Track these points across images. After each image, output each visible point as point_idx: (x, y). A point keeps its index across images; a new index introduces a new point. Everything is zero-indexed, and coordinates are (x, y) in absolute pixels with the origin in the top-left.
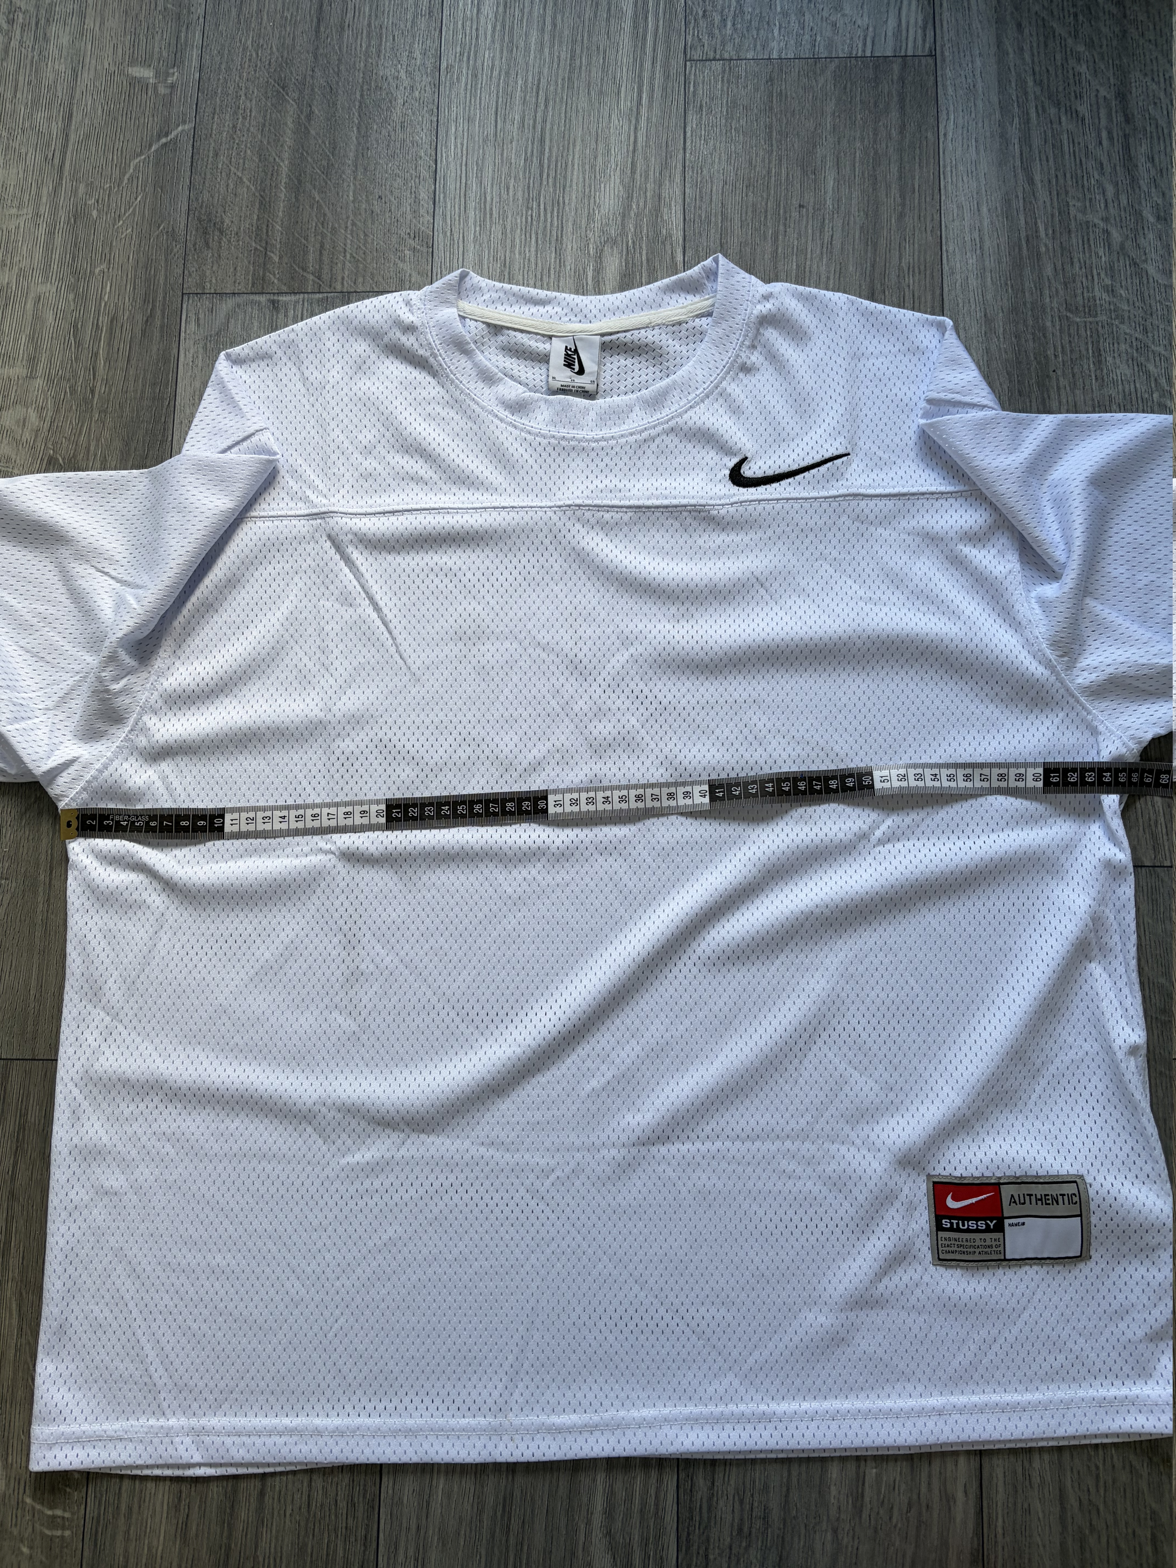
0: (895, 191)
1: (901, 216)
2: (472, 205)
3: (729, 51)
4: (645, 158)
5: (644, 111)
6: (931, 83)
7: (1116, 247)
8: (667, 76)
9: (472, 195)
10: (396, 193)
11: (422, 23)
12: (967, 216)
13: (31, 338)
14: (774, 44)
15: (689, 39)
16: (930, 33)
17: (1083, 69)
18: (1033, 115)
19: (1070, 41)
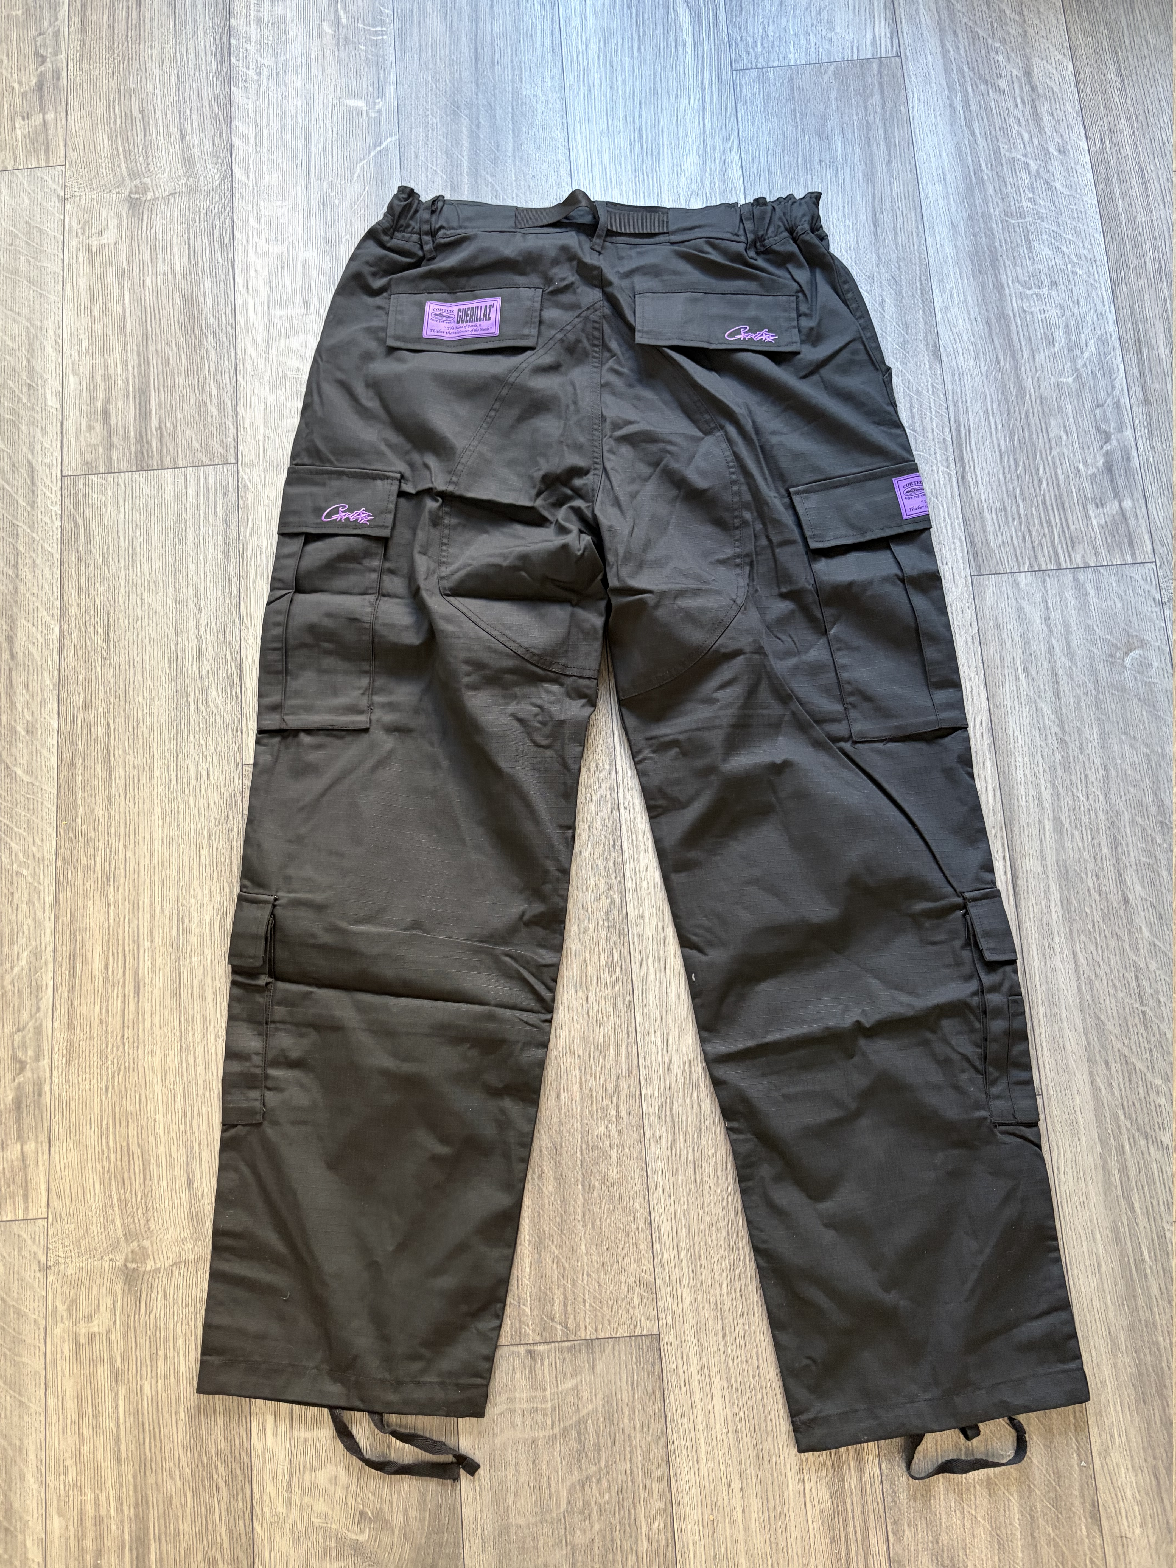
0: (883, 146)
1: (889, 162)
2: (597, 176)
3: (761, 62)
4: (713, 138)
5: (707, 106)
6: (900, 74)
7: (1034, 173)
8: (721, 83)
9: (596, 170)
10: (544, 173)
11: (549, 57)
12: (933, 159)
13: (304, 288)
14: (791, 56)
15: (733, 56)
16: (895, 41)
17: (1000, 58)
18: (970, 91)
19: (990, 41)
